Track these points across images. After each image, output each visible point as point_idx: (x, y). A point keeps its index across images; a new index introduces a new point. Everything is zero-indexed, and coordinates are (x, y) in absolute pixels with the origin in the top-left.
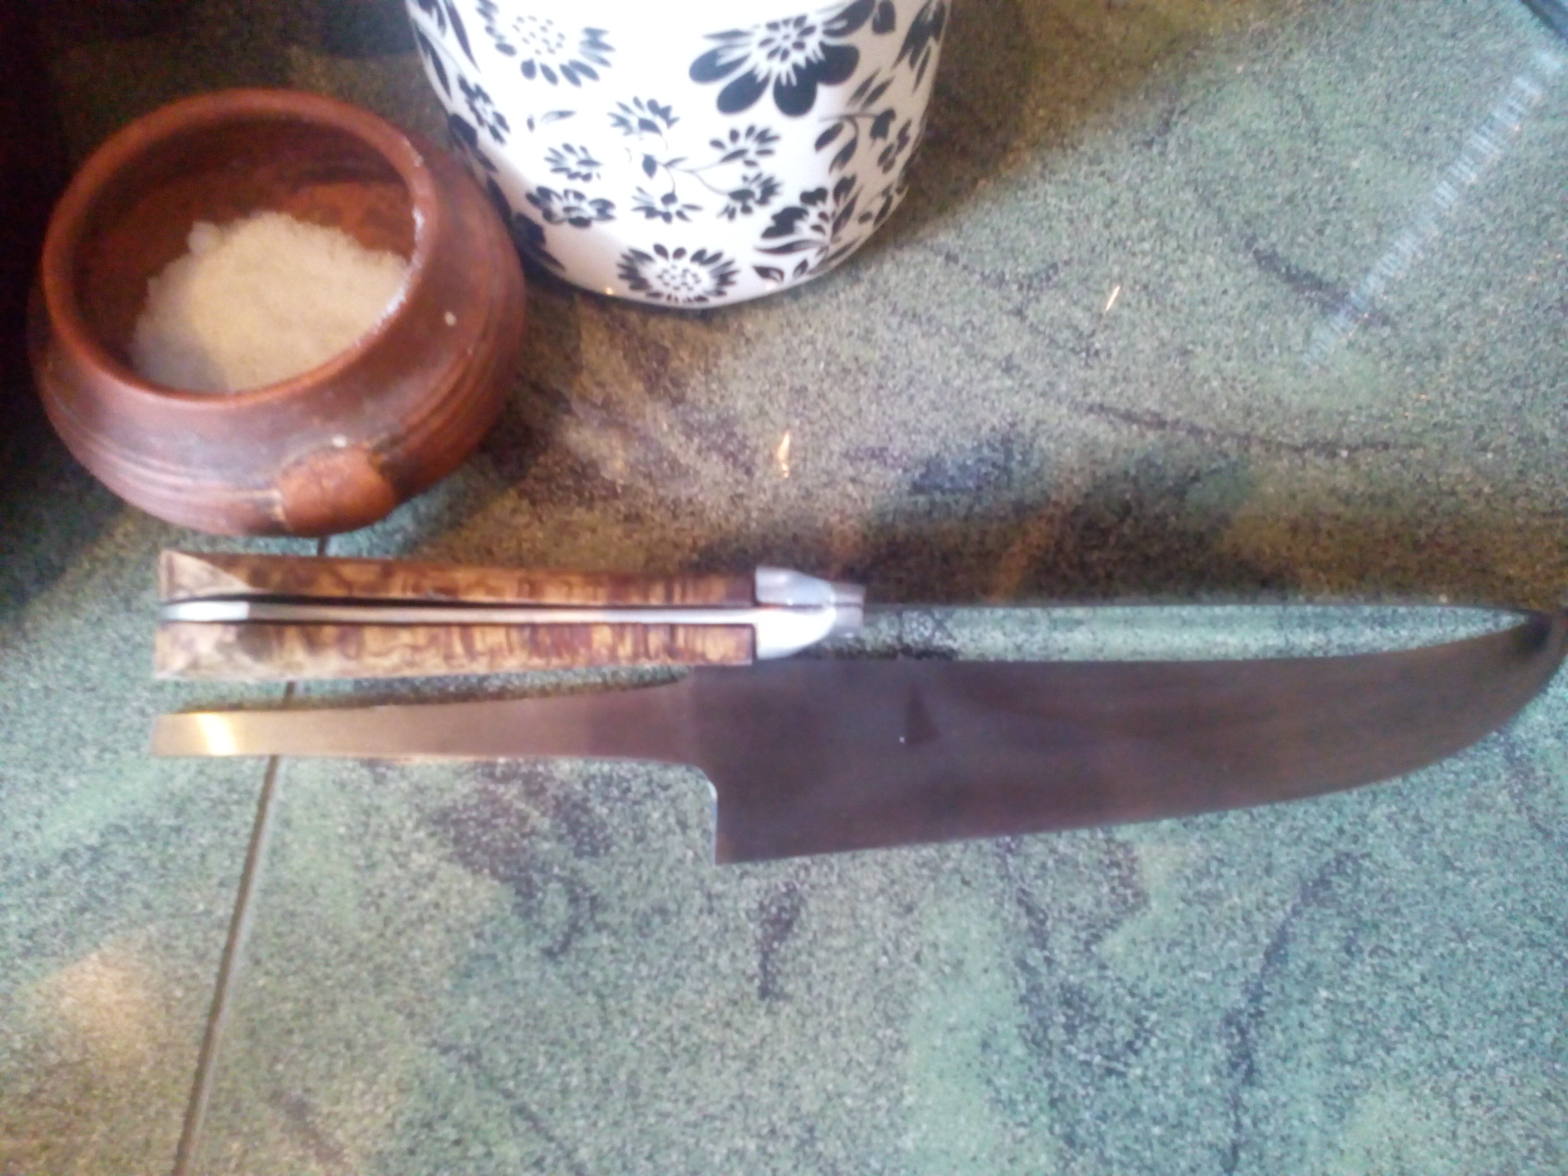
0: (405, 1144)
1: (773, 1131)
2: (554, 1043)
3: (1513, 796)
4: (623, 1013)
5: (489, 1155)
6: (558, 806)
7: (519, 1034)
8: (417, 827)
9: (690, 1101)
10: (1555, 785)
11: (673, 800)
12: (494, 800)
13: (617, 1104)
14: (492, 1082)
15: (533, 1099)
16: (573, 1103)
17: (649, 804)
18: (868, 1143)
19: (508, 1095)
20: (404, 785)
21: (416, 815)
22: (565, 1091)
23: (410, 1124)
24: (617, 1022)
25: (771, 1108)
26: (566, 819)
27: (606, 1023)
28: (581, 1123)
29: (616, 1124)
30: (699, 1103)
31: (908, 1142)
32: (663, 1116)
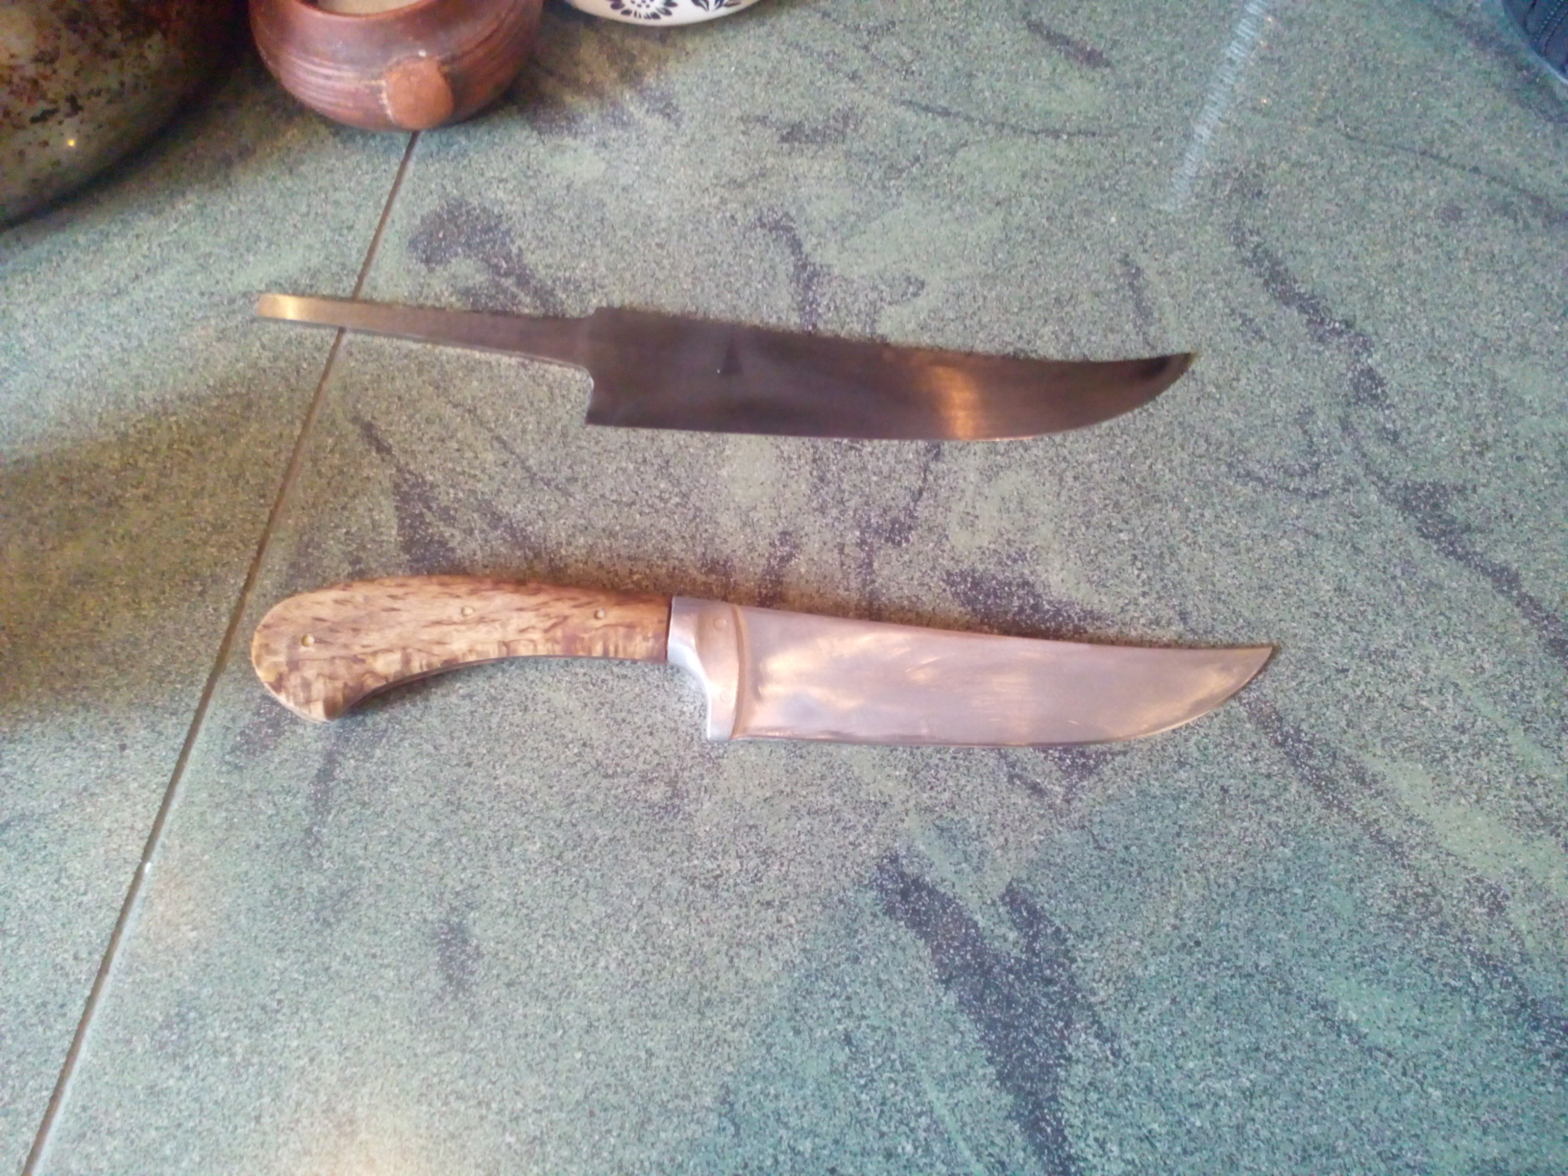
0: (427, 448)
1: (645, 461)
2: (520, 407)
3: (1135, 325)
4: (563, 396)
5: (476, 457)
6: (536, 292)
7: (501, 401)
8: (451, 295)
9: (597, 443)
10: (1164, 322)
11: (606, 295)
12: (497, 285)
13: (554, 439)
14: (481, 424)
15: (505, 434)
16: (529, 437)
17: (591, 295)
18: (701, 470)
19: (490, 430)
20: (446, 274)
21: (451, 289)
22: (524, 431)
23: (432, 439)
24: (559, 401)
25: (645, 449)
26: (541, 298)
27: (552, 400)
28: (532, 448)
29: (552, 449)
30: (603, 443)
31: (724, 472)
32: (580, 448)
